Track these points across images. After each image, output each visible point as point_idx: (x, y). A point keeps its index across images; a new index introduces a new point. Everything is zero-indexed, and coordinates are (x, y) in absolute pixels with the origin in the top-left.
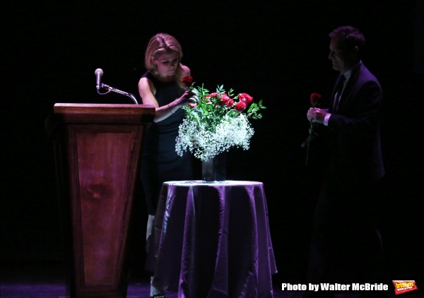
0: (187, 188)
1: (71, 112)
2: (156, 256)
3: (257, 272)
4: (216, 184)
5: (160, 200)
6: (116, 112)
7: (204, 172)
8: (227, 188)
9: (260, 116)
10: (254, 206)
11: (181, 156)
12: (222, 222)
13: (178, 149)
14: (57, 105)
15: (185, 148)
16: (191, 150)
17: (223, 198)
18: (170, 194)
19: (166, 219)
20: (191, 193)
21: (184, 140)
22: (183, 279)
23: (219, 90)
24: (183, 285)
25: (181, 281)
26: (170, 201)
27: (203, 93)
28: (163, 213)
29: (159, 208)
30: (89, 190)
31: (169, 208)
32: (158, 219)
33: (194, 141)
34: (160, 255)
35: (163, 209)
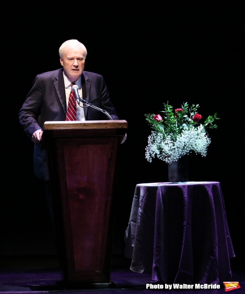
0: (156, 188)
1: (58, 128)
2: (133, 246)
3: (217, 256)
4: (180, 184)
5: (134, 198)
6: (95, 127)
7: (170, 175)
8: (189, 186)
9: (215, 126)
10: (213, 201)
11: (151, 162)
12: (186, 216)
13: (147, 156)
14: (46, 123)
15: (153, 155)
16: (158, 156)
17: (186, 196)
18: (142, 193)
19: (140, 214)
20: (160, 192)
21: (152, 149)
22: (155, 263)
23: (183, 106)
24: (156, 268)
25: (154, 265)
26: (142, 200)
27: (169, 109)
28: (137, 210)
29: (134, 206)
30: (76, 192)
31: (142, 205)
32: (133, 215)
33: (160, 149)
34: (136, 244)
35: (137, 206)
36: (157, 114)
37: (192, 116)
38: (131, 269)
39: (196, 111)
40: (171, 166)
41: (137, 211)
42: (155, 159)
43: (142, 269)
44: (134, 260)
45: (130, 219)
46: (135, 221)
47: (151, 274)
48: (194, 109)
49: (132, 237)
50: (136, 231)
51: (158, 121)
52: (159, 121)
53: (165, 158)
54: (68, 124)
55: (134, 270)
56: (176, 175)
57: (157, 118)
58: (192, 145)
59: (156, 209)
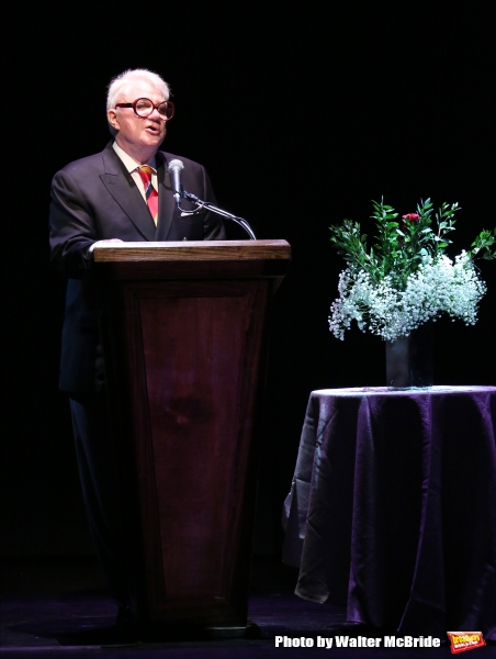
0: (356, 401)
1: (128, 259)
2: (302, 537)
4: (414, 391)
5: (305, 425)
6: (214, 257)
7: (389, 369)
8: (436, 397)
11: (342, 339)
12: (428, 467)
13: (334, 326)
15: (348, 324)
16: (361, 326)
17: (427, 419)
18: (324, 412)
19: (319, 462)
20: (366, 410)
21: (344, 311)
22: (355, 580)
23: (421, 207)
24: (357, 591)
25: (352, 584)
26: (324, 428)
27: (384, 214)
28: (312, 451)
29: (305, 442)
30: (168, 410)
31: (323, 440)
32: (303, 463)
33: (364, 307)
34: (309, 533)
35: (313, 442)
37: (442, 230)
38: (296, 592)
39: (453, 219)
40: (394, 349)
41: (310, 453)
42: (354, 333)
43: (323, 594)
44: (304, 571)
45: (296, 473)
46: (306, 477)
47: (346, 606)
48: (447, 213)
49: (300, 515)
50: (310, 501)
53: (380, 328)
54: (151, 249)
55: (305, 595)
56: (404, 368)
58: (442, 300)
59: (358, 451)
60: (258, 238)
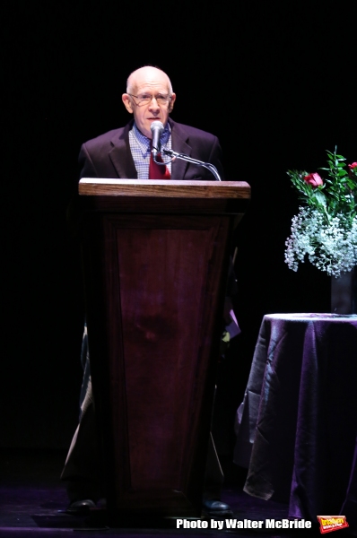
0: (304, 325)
1: (108, 193)
2: (252, 441)
5: (258, 344)
6: (183, 195)
7: (334, 299)
11: (295, 270)
13: (289, 258)
14: (83, 181)
15: (302, 257)
16: (312, 259)
18: (274, 333)
19: (269, 377)
20: (312, 334)
21: (299, 244)
22: (298, 482)
24: (299, 491)
25: (294, 485)
26: (274, 348)
27: (337, 163)
28: (263, 367)
29: (257, 359)
30: (138, 326)
31: (273, 358)
32: (255, 377)
33: (316, 244)
34: (258, 438)
35: (264, 359)
36: (312, 171)
38: (245, 490)
41: (263, 369)
42: (306, 266)
43: (269, 492)
44: (252, 471)
45: (249, 386)
46: (257, 390)
47: (288, 504)
49: (251, 423)
50: (259, 411)
51: (314, 187)
52: (317, 187)
53: (325, 265)
54: (129, 186)
55: (252, 492)
56: (346, 299)
57: (312, 181)
59: (304, 369)
60: (222, 180)
